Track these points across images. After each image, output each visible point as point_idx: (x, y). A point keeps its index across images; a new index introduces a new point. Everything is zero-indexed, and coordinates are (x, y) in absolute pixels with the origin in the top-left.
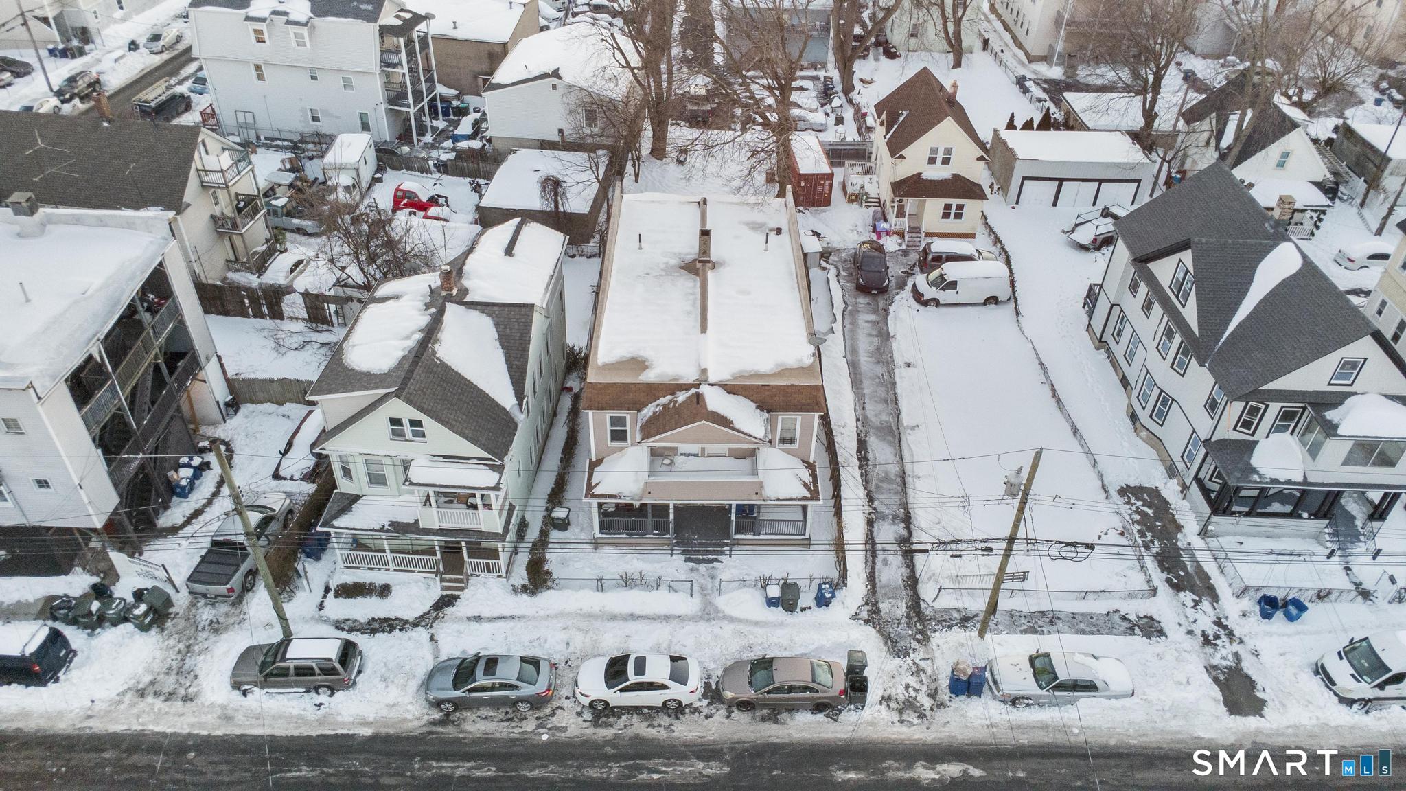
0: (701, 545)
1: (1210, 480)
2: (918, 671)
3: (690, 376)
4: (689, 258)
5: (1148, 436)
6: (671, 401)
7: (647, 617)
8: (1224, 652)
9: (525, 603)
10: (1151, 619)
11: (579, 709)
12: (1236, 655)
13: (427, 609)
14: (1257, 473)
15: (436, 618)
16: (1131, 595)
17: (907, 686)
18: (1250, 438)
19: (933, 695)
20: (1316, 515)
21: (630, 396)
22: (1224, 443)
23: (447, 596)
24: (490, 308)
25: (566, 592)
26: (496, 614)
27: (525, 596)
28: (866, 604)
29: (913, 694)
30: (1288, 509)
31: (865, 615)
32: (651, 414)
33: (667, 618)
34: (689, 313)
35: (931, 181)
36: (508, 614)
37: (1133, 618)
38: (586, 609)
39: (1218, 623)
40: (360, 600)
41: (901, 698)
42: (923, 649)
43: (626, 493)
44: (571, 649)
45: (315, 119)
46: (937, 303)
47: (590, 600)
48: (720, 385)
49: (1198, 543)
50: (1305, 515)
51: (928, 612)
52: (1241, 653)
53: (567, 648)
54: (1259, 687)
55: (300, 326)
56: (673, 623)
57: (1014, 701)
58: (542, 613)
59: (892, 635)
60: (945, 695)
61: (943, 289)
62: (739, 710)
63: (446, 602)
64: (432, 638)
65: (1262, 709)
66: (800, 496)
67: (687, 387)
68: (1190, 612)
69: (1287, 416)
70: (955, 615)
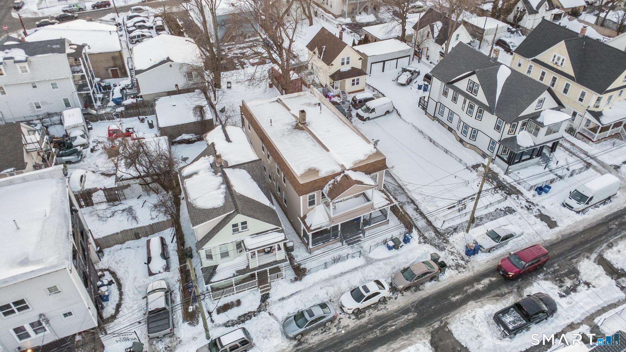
0: (351, 237)
1: (501, 154)
2: (452, 253)
3: (338, 169)
4: (294, 124)
5: (470, 146)
6: (334, 182)
7: (348, 272)
8: (535, 210)
9: (299, 285)
10: (508, 207)
11: (348, 316)
12: (538, 210)
13: (259, 303)
14: (521, 146)
15: (266, 305)
16: (499, 202)
17: (453, 260)
18: (513, 136)
19: (463, 259)
20: (537, 156)
21: (317, 184)
22: (506, 140)
23: (264, 295)
24: (243, 166)
25: (313, 274)
26: (290, 294)
27: (298, 282)
28: (420, 236)
29: (456, 261)
30: (528, 157)
31: (422, 240)
32: (328, 189)
33: (356, 269)
34: (314, 145)
35: (345, 72)
36: (294, 292)
37: (503, 209)
38: (324, 278)
39: (527, 201)
40: (229, 311)
41: (454, 265)
42: (449, 245)
43: (323, 225)
44: (330, 295)
45: (38, 107)
46: (369, 118)
47: (324, 274)
48: (351, 169)
49: (506, 177)
50: (534, 157)
51: (442, 231)
52: (539, 208)
53: (328, 295)
54: (551, 217)
55: (104, 206)
56: (360, 270)
57: (489, 250)
58: (307, 286)
59: (436, 244)
60: (467, 258)
61: (371, 113)
62: (405, 291)
63: (265, 298)
64: (270, 314)
65: (556, 224)
66: (387, 204)
67: (339, 174)
68: (517, 201)
69: (524, 124)
70: (451, 229)
